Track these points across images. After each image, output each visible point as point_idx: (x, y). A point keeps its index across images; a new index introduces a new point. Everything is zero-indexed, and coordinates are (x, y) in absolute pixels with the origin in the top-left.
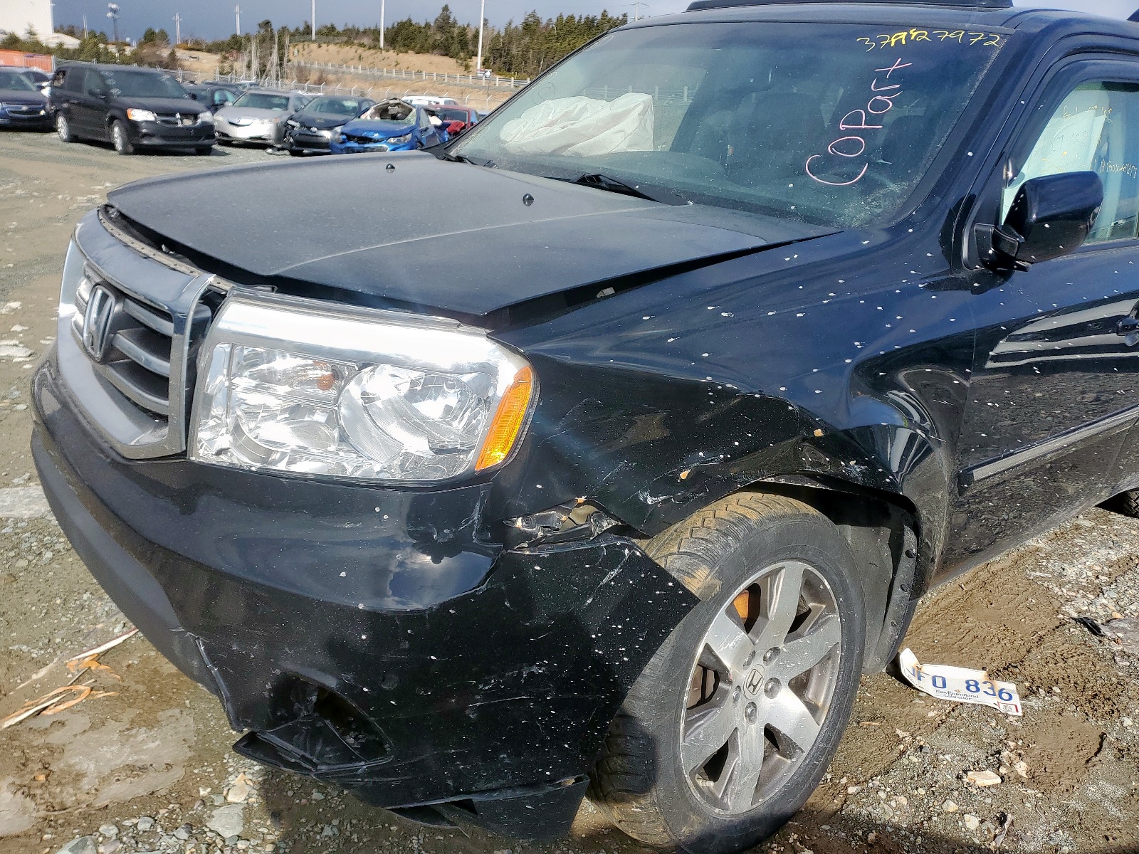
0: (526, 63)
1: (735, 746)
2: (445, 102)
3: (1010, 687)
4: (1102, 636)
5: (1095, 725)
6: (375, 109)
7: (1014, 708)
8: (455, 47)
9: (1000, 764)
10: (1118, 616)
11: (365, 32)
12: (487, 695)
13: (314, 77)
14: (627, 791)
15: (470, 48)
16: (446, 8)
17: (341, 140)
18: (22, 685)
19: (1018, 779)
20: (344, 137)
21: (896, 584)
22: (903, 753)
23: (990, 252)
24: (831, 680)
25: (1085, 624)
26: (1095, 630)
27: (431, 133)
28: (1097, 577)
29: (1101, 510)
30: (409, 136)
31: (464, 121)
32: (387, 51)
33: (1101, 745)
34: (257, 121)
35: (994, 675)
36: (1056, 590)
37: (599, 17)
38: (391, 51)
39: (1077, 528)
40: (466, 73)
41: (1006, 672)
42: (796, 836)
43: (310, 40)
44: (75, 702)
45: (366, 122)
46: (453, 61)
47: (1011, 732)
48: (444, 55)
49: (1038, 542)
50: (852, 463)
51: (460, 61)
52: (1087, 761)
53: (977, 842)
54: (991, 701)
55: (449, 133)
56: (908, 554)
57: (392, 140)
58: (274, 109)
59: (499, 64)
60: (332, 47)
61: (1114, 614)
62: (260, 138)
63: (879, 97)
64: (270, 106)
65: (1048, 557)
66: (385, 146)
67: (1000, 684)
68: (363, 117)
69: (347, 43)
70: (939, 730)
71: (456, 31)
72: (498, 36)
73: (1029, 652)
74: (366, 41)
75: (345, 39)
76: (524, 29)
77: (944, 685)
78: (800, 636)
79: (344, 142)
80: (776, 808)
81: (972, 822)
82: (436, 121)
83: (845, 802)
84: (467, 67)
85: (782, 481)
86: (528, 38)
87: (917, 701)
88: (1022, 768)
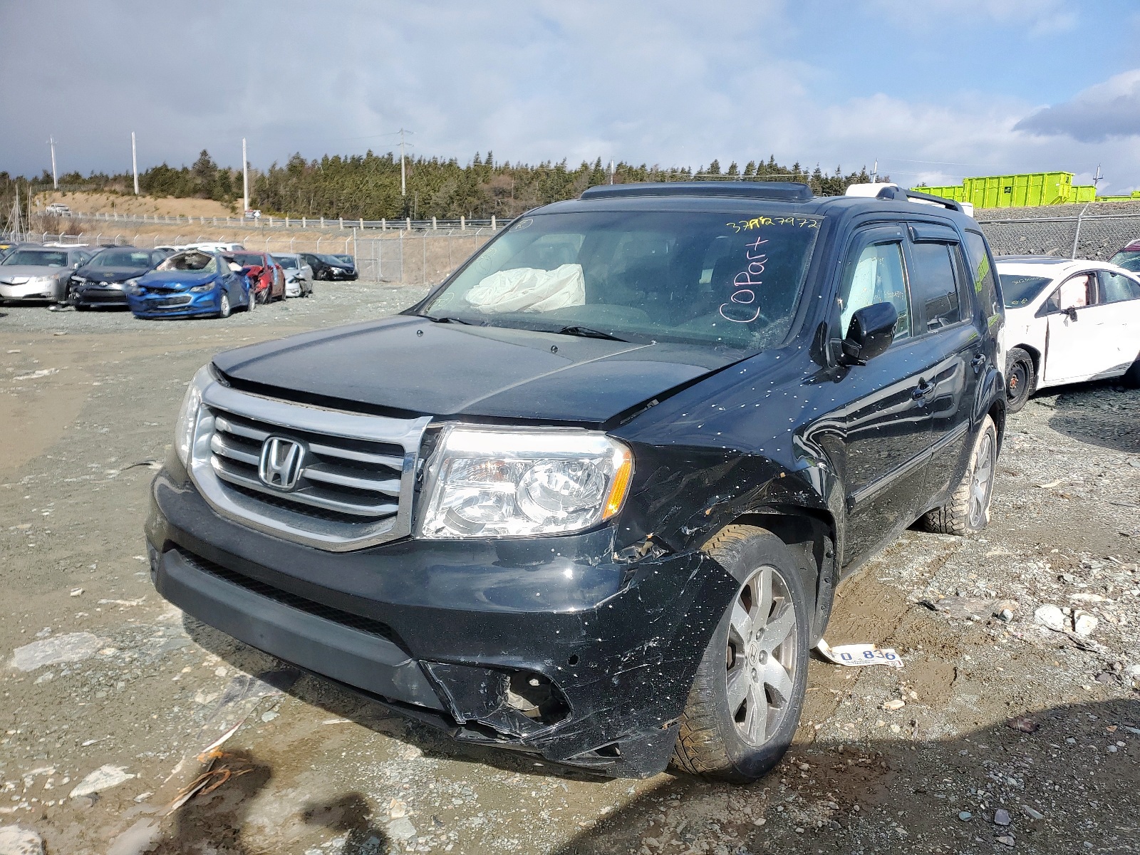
0: (295, 201)
1: (751, 699)
2: (233, 247)
3: (891, 651)
4: (936, 610)
5: (948, 663)
6: (171, 260)
7: (897, 662)
8: (218, 190)
9: (901, 695)
10: (943, 597)
11: (116, 179)
12: (626, 666)
13: (65, 226)
14: (700, 730)
15: (234, 190)
16: (204, 153)
17: (140, 293)
18: (167, 780)
19: (914, 701)
20: (143, 289)
21: (822, 578)
22: (839, 702)
23: (842, 356)
24: (794, 651)
25: (925, 605)
26: (931, 608)
27: (233, 279)
28: (923, 575)
29: (910, 532)
30: (213, 284)
31: (262, 266)
32: (144, 197)
33: (956, 674)
34: (33, 279)
35: (879, 646)
36: (900, 587)
37: (364, 157)
38: (148, 198)
39: (900, 545)
40: (232, 215)
41: (886, 643)
42: (794, 758)
43: (52, 189)
44: (222, 782)
45: (164, 273)
46: (217, 204)
47: (900, 676)
48: (206, 199)
49: (877, 558)
50: (801, 492)
51: (225, 204)
52: (951, 685)
53: (903, 738)
54: (883, 661)
55: (249, 278)
56: (828, 555)
57: (195, 289)
58: (50, 265)
59: (267, 204)
60: (78, 195)
61: (940, 596)
62: (38, 295)
63: (754, 263)
64: (46, 263)
65: (888, 567)
66: (188, 295)
67: (884, 651)
68: (159, 268)
69: (95, 191)
70: (857, 685)
71: (217, 175)
72: (263, 177)
73: (895, 628)
74: (117, 187)
75: (94, 186)
76: (290, 170)
77: (850, 658)
78: (774, 619)
79: (143, 294)
80: (779, 741)
81: (896, 729)
82: (235, 267)
83: (816, 735)
84: (234, 209)
85: (756, 512)
86: (294, 179)
87: (836, 671)
88: (914, 695)
